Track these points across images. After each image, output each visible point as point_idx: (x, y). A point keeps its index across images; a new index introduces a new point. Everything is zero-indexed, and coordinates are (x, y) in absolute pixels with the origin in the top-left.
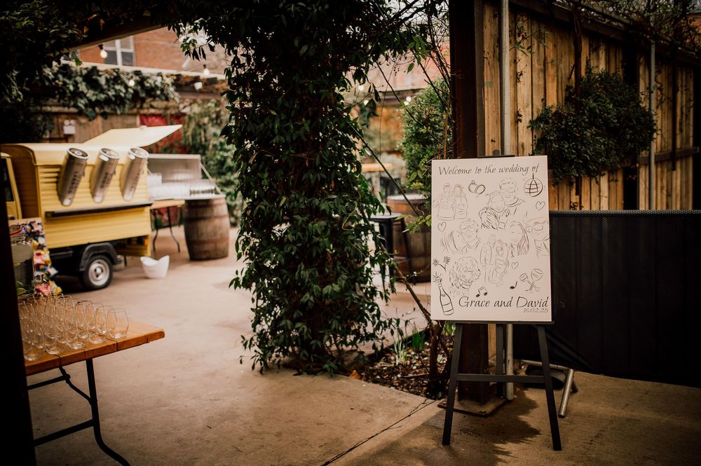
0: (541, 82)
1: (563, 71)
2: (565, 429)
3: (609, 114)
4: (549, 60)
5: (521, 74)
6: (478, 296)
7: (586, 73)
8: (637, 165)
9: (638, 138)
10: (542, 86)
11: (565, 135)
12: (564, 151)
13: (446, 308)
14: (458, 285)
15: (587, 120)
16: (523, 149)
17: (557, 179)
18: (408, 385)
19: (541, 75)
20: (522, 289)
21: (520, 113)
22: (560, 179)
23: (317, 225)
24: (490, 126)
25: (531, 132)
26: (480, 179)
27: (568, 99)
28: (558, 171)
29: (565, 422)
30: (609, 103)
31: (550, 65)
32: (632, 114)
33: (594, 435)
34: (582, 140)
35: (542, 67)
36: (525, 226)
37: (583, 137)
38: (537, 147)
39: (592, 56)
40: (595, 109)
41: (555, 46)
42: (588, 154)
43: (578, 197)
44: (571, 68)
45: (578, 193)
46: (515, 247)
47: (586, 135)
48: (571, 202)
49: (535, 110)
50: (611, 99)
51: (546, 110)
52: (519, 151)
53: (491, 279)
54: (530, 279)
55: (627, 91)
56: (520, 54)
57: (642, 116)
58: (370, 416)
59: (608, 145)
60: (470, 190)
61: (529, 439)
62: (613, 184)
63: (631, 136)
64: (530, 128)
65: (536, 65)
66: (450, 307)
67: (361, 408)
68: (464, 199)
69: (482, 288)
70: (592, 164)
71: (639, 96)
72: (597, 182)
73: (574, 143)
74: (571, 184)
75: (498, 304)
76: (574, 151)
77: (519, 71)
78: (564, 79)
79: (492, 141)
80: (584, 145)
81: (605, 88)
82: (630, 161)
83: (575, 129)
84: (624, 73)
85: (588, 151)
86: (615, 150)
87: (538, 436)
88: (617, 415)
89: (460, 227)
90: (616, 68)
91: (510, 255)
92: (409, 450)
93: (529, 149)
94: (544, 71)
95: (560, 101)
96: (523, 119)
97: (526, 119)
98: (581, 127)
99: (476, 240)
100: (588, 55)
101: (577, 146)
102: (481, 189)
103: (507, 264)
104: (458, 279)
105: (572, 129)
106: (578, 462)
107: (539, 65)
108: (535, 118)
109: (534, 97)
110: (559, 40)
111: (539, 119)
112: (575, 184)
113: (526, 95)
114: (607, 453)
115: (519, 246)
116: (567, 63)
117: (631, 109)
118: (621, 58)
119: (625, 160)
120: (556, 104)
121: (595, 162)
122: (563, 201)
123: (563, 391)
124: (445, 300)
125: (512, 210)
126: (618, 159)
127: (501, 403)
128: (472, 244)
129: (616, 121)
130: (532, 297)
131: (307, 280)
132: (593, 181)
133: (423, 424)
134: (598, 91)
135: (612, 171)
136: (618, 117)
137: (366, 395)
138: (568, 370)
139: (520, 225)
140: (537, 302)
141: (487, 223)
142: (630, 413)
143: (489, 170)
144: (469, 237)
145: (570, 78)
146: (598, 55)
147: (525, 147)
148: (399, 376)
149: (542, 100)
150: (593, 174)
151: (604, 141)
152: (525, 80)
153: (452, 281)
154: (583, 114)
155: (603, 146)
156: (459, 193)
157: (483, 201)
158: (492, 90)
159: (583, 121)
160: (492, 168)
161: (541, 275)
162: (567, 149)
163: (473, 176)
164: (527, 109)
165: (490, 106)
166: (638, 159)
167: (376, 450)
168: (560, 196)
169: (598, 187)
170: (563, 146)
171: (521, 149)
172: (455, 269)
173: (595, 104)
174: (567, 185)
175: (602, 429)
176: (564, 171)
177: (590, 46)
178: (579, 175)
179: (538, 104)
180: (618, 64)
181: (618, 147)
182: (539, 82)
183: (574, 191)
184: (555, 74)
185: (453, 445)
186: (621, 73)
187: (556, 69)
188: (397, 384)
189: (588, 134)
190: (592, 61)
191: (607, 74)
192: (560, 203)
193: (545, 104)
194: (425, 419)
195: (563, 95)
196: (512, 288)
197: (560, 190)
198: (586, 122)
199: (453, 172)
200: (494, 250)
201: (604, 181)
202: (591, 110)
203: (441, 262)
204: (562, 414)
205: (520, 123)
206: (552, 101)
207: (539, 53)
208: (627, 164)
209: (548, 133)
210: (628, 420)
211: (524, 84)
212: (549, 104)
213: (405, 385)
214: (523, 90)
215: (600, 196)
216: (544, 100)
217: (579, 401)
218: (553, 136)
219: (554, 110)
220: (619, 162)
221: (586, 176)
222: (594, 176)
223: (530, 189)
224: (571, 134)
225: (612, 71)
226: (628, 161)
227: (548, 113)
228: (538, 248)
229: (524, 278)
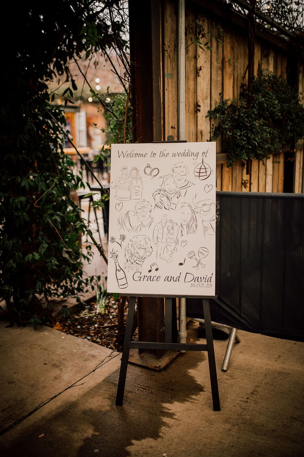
0: (220, 79)
1: (239, 71)
2: (226, 385)
3: (274, 108)
4: (227, 60)
5: (200, 69)
6: (150, 271)
7: (258, 74)
8: (295, 150)
9: (296, 129)
10: (220, 82)
11: (238, 125)
12: (237, 138)
13: (121, 282)
14: (133, 261)
15: (256, 112)
16: (202, 135)
17: (231, 161)
18: (102, 335)
19: (220, 72)
20: (189, 265)
21: (200, 104)
22: (233, 161)
23: (17, 200)
24: (170, 113)
25: (209, 122)
26: (155, 162)
27: (242, 95)
28: (231, 154)
29: (227, 377)
30: (275, 100)
31: (227, 64)
32: (293, 110)
33: (249, 391)
34: (251, 129)
35: (221, 65)
36: (194, 207)
37: (252, 126)
38: (214, 134)
39: (263, 61)
40: (264, 104)
41: (232, 48)
42: (256, 141)
43: (248, 176)
44: (245, 69)
45: (249, 172)
46: (185, 226)
47: (255, 125)
48: (242, 180)
49: (213, 102)
50: (277, 97)
51: (223, 102)
52: (198, 137)
53: (162, 256)
54: (197, 256)
55: (289, 91)
56: (200, 51)
57: (300, 111)
58: (59, 372)
59: (273, 134)
60: (145, 172)
61: (194, 397)
62: (276, 165)
63: (291, 127)
64: (208, 118)
65: (215, 63)
66: (124, 281)
67: (53, 362)
68: (139, 181)
69: (153, 264)
70: (259, 149)
71: (298, 95)
72: (263, 164)
73: (245, 132)
74: (243, 165)
75: (167, 279)
76: (245, 138)
77: (199, 66)
78: (239, 78)
79: (172, 127)
80: (253, 133)
81: (272, 88)
82: (290, 147)
83: (246, 119)
84: (288, 77)
85: (257, 138)
86: (278, 138)
87: (201, 393)
88: (271, 368)
89: (135, 207)
90: (282, 73)
91: (180, 234)
92: (85, 412)
93: (207, 136)
94: (223, 69)
95: (236, 96)
96: (202, 109)
97: (204, 109)
98: (251, 118)
99: (150, 220)
100: (260, 60)
101: (248, 134)
102: (156, 172)
103: (177, 242)
104: (132, 255)
105: (244, 119)
106: (233, 425)
107: (218, 63)
108: (213, 109)
109: (213, 91)
110: (236, 44)
111: (217, 110)
112: (246, 166)
113: (205, 88)
114: (261, 413)
115: (188, 226)
116: (242, 64)
117: (292, 105)
118: (286, 65)
119: (286, 146)
120: (232, 98)
121: (262, 148)
122: (236, 180)
123: (228, 341)
124: (120, 275)
125: (183, 192)
126: (280, 146)
127: (175, 356)
128: (146, 223)
129: (280, 114)
130: (199, 273)
131: (10, 249)
132: (261, 163)
133: (104, 380)
134: (266, 89)
135: (276, 155)
136: (282, 111)
137: (62, 348)
138: (232, 329)
139: (190, 206)
140: (202, 278)
141: (160, 204)
142: (281, 365)
143: (163, 155)
144: (143, 216)
145: (244, 77)
146: (268, 61)
147: (203, 134)
148: (96, 326)
149: (220, 94)
150: (261, 158)
151: (270, 131)
152: (204, 74)
153: (127, 257)
154: (254, 107)
155: (268, 135)
156: (135, 176)
157: (156, 183)
158: (172, 82)
159: (253, 113)
160: (165, 153)
161: (206, 254)
162: (239, 136)
163: (148, 160)
164: (206, 101)
165: (170, 96)
166: (295, 145)
167: (54, 412)
168: (234, 175)
169: (264, 167)
170: (236, 134)
171: (199, 136)
172: (130, 246)
173: (263, 99)
174: (240, 166)
175: (257, 384)
176: (237, 155)
177: (262, 52)
178: (249, 158)
179: (216, 97)
180: (283, 69)
181: (281, 136)
182: (217, 78)
183: (245, 171)
184: (232, 73)
185: (125, 406)
186: (285, 77)
187: (232, 68)
188: (93, 334)
189: (257, 124)
190: (263, 65)
191: (275, 77)
192: (234, 181)
193: (222, 98)
194: (107, 375)
195: (238, 91)
196: (181, 264)
197: (234, 169)
198: (255, 115)
199: (130, 155)
200: (165, 230)
201: (269, 163)
202: (260, 104)
203: (118, 239)
204: (225, 368)
205: (199, 113)
206: (229, 95)
207: (217, 53)
208: (287, 149)
209: (224, 123)
210: (280, 373)
211: (203, 79)
212: (226, 97)
213: (100, 335)
214: (202, 84)
215: (266, 174)
216: (222, 94)
217: (241, 352)
218: (228, 125)
219: (229, 103)
220: (281, 148)
221: (255, 158)
222: (261, 159)
223: (200, 173)
224: (243, 123)
225: (279, 74)
226: (288, 147)
227: (224, 105)
228: (205, 228)
229: (191, 255)
